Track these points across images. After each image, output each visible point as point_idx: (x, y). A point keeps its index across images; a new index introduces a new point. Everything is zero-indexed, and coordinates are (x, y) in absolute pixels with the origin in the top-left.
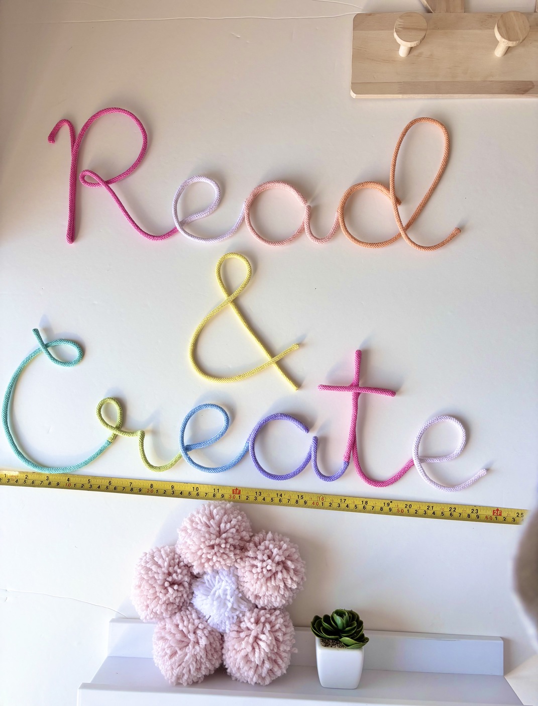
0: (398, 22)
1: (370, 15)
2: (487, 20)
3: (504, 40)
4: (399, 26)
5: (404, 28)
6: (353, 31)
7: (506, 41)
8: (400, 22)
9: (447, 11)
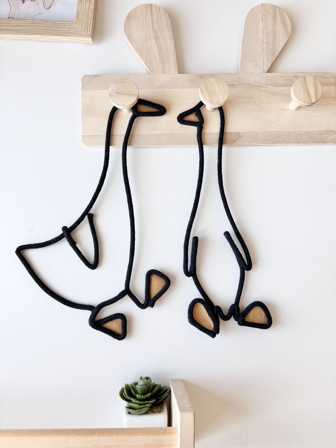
0: (112, 87)
1: (96, 76)
2: (197, 80)
4: (113, 91)
5: (118, 93)
9: (163, 73)
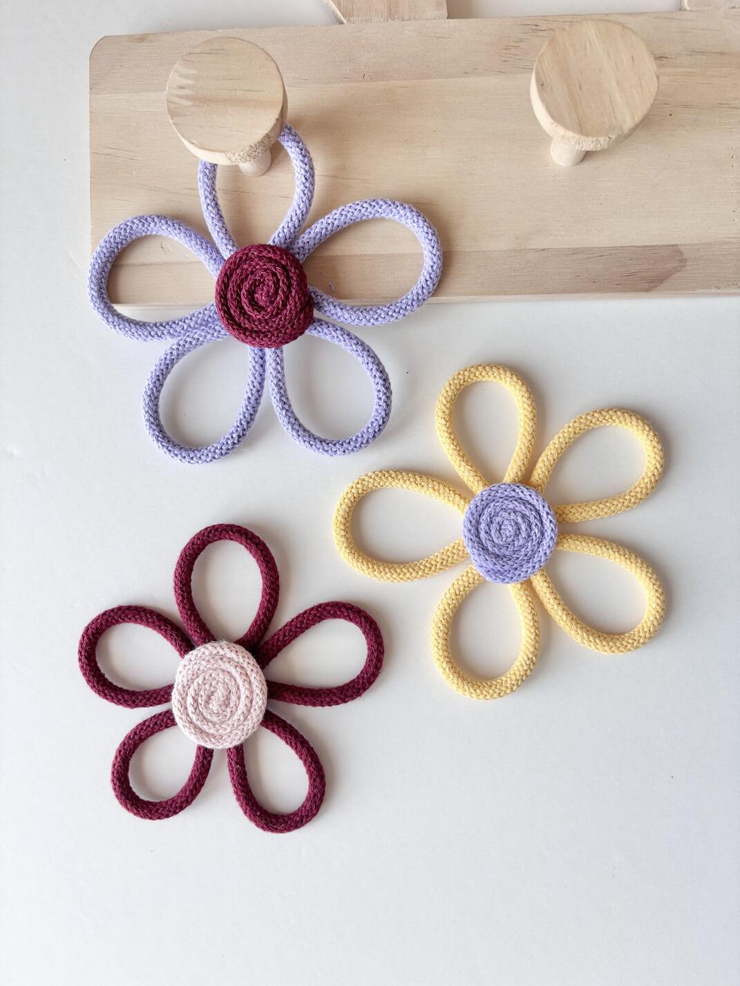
0: (178, 76)
1: (142, 38)
3: (561, 131)
4: (182, 92)
6: (91, 93)
7: (570, 134)
8: (186, 76)
